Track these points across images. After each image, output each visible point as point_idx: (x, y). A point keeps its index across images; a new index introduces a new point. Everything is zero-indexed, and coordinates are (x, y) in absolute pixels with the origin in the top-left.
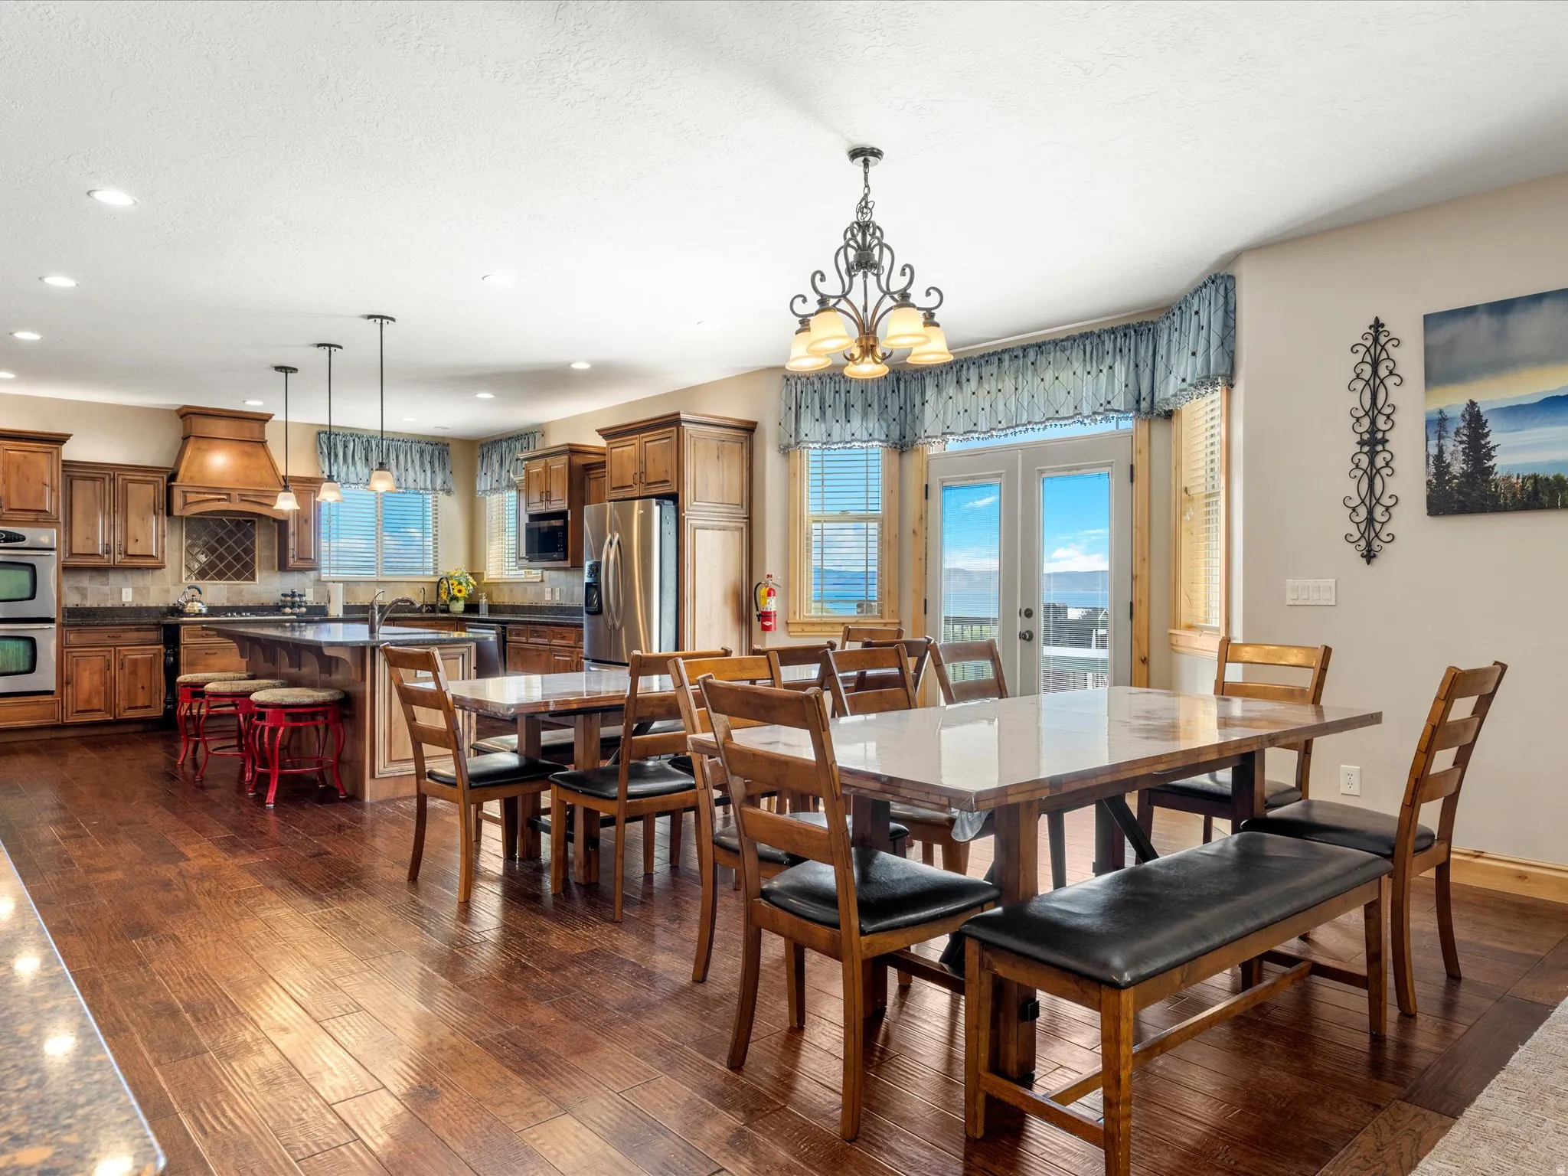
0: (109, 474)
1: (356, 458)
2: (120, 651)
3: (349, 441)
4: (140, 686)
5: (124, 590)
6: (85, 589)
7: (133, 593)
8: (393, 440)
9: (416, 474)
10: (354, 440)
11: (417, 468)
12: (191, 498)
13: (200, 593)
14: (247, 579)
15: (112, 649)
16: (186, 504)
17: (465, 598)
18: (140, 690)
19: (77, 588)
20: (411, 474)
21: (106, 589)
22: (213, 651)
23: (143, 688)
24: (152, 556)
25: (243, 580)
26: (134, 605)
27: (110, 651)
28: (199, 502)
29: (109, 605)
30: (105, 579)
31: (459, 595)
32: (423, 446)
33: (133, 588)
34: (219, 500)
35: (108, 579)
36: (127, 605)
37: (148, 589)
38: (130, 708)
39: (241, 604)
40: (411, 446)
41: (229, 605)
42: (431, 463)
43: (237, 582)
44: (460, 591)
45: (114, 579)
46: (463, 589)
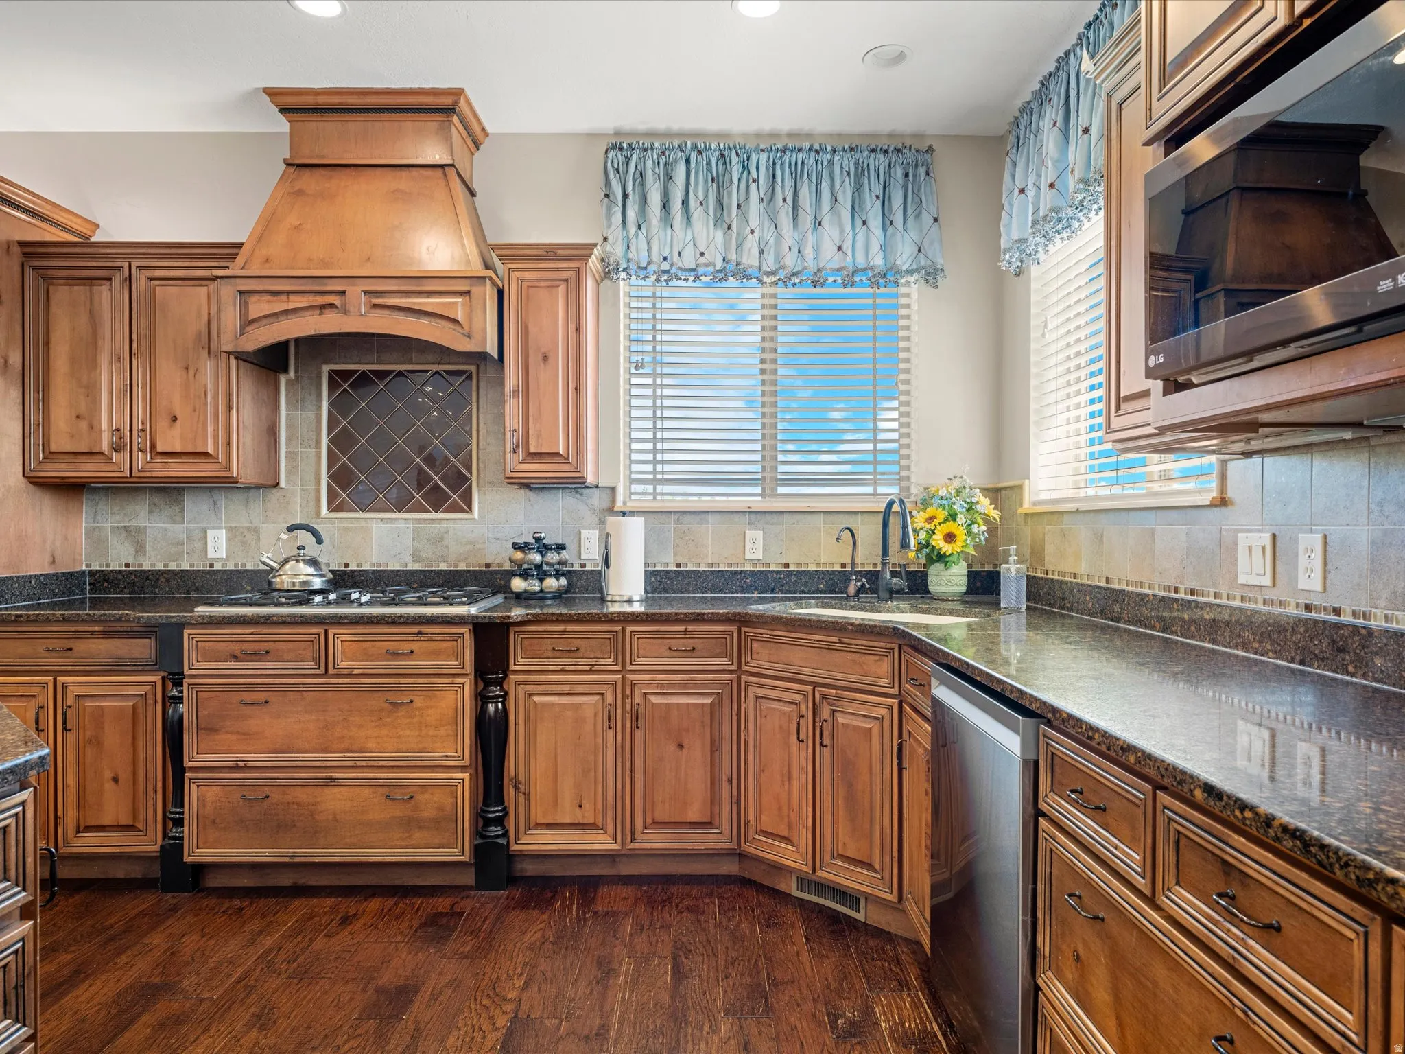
0: (119, 269)
1: (693, 203)
2: (65, 686)
3: (676, 161)
4: (108, 774)
5: (210, 533)
6: (140, 531)
7: (229, 540)
8: (784, 151)
9: (842, 231)
10: (688, 161)
11: (846, 214)
12: (259, 307)
13: (319, 541)
14: (455, 509)
15: (49, 679)
16: (248, 323)
17: (967, 558)
18: (109, 786)
19: (126, 528)
20: (830, 233)
21: (178, 530)
22: (260, 697)
23: (115, 780)
24: (206, 454)
25: (447, 511)
26: (231, 567)
27: (44, 685)
28: (276, 314)
29: (185, 566)
30: (177, 509)
31: (947, 548)
32: (862, 157)
33: (230, 529)
34: (322, 308)
35: (182, 510)
36: (217, 567)
37: (256, 530)
38: (88, 829)
39: (443, 567)
40: (831, 162)
41: (417, 567)
42: (885, 201)
43: (434, 515)
44: (950, 538)
45: (194, 506)
46: (961, 533)
